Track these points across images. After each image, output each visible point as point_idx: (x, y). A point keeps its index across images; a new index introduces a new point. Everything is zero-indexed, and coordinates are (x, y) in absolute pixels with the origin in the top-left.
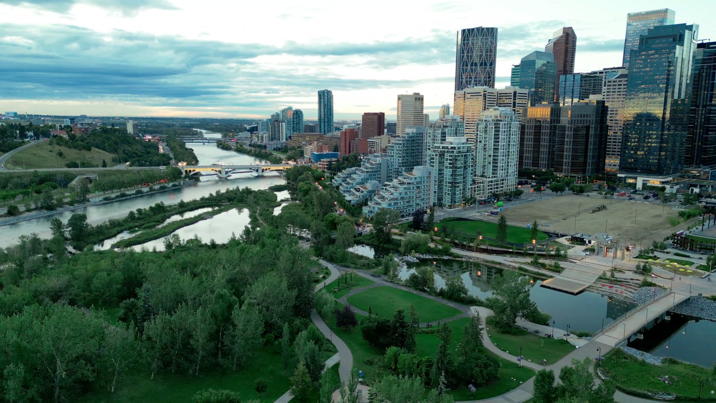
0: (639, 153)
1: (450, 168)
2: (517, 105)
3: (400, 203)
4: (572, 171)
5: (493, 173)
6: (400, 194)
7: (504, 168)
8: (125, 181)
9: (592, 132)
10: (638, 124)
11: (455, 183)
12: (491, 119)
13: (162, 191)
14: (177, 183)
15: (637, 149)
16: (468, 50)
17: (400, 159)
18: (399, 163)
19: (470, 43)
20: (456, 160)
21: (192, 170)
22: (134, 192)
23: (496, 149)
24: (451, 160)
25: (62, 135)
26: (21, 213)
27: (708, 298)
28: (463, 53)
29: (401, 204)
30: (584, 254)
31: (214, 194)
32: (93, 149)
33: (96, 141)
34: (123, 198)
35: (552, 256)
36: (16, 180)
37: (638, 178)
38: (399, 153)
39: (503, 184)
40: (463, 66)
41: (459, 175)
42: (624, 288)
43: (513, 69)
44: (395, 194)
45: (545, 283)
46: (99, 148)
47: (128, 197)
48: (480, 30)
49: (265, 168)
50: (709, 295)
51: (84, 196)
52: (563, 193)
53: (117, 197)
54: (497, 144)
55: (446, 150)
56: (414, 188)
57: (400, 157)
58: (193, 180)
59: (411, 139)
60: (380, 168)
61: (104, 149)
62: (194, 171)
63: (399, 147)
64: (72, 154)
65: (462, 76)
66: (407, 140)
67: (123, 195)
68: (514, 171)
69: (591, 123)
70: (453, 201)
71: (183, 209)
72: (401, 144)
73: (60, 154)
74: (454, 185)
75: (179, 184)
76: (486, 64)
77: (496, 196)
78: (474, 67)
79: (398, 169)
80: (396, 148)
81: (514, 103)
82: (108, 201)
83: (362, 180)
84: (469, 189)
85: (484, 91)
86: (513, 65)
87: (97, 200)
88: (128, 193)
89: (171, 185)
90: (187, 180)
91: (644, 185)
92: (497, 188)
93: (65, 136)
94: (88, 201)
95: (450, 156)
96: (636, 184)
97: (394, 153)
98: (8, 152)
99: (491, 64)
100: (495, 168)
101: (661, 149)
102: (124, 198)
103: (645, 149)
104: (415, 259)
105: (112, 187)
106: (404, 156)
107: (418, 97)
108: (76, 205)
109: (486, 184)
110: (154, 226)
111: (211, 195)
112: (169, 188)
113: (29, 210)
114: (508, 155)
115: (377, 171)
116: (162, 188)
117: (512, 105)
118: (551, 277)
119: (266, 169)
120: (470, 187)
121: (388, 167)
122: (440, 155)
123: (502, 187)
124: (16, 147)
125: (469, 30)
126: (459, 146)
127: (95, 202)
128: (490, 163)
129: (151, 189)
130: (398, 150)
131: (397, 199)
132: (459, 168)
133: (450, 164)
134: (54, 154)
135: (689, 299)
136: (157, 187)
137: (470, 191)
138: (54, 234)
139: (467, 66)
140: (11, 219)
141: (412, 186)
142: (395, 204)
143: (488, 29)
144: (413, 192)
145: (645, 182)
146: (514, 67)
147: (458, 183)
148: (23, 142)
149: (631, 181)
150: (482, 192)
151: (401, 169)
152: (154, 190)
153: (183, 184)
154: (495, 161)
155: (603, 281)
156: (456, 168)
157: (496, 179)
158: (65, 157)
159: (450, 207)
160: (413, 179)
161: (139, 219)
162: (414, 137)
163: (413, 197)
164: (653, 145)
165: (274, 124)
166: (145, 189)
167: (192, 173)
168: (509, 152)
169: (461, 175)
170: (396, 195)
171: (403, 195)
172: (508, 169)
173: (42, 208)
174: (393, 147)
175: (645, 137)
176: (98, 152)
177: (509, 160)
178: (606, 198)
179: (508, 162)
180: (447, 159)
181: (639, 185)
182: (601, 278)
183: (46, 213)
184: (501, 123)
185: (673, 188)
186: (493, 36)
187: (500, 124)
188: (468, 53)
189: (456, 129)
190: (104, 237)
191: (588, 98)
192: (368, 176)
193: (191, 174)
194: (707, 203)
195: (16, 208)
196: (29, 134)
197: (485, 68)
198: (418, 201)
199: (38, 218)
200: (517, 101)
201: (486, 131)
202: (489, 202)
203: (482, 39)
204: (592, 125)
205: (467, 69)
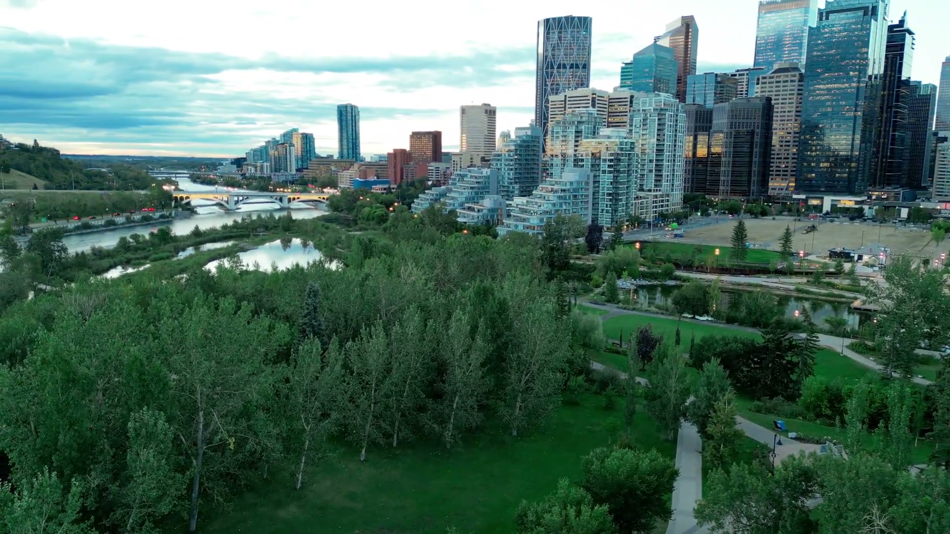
0: (821, 165)
1: (610, 172)
4: (733, 192)
5: (656, 186)
7: (669, 179)
9: (757, 139)
11: (616, 195)
13: (146, 223)
14: (166, 214)
15: (819, 160)
16: (554, 47)
18: (509, 179)
19: (556, 37)
21: (184, 196)
22: (103, 222)
23: (660, 151)
24: (611, 160)
28: (547, 51)
32: (12, 170)
34: (86, 231)
37: (824, 198)
38: (509, 165)
39: (668, 201)
40: (547, 68)
43: (622, 68)
46: (22, 171)
47: (95, 230)
48: (570, 19)
49: (292, 197)
51: (25, 225)
52: (740, 217)
53: (77, 228)
54: (661, 143)
57: (512, 169)
58: (187, 211)
59: (525, 144)
60: (488, 183)
62: (188, 197)
63: (509, 156)
66: (520, 146)
67: (86, 226)
68: (680, 184)
69: (757, 127)
70: (614, 221)
74: (614, 197)
75: (170, 214)
76: (577, 67)
77: (664, 218)
78: (562, 70)
84: (632, 205)
85: (593, 94)
86: (623, 63)
88: (93, 223)
89: (158, 215)
90: (179, 210)
91: (833, 206)
92: (662, 206)
94: (32, 232)
96: (822, 206)
97: (501, 165)
99: (584, 67)
100: (658, 179)
102: (88, 231)
103: (831, 159)
104: (629, 284)
105: (67, 213)
106: (516, 169)
107: (488, 108)
109: (650, 200)
110: (169, 258)
111: (225, 226)
112: (155, 220)
114: (674, 161)
115: (484, 188)
116: (144, 219)
118: (855, 298)
119: (294, 199)
120: (634, 202)
121: (498, 182)
122: (593, 154)
123: (667, 206)
125: (554, 19)
126: (621, 140)
129: (129, 220)
130: (507, 160)
131: (549, 213)
132: (621, 173)
133: (609, 166)
136: (137, 217)
139: (552, 68)
141: (567, 195)
142: (549, 219)
143: (580, 18)
144: (569, 204)
145: (835, 203)
147: (620, 195)
149: (815, 202)
150: (645, 211)
151: (513, 188)
152: (133, 222)
153: (176, 215)
154: (659, 168)
156: (618, 171)
157: (660, 193)
160: (568, 184)
162: (528, 142)
163: (569, 210)
164: (841, 154)
165: (277, 149)
166: (120, 220)
167: (185, 202)
168: (674, 155)
169: (624, 183)
171: (557, 207)
172: (673, 181)
174: (500, 155)
176: (20, 175)
177: (675, 168)
179: (674, 170)
180: (605, 160)
181: (827, 207)
184: (666, 114)
185: (872, 209)
186: (587, 28)
188: (554, 50)
192: (473, 194)
193: (183, 203)
197: (576, 72)
201: (645, 125)
203: (572, 32)
204: (758, 131)
205: (552, 73)
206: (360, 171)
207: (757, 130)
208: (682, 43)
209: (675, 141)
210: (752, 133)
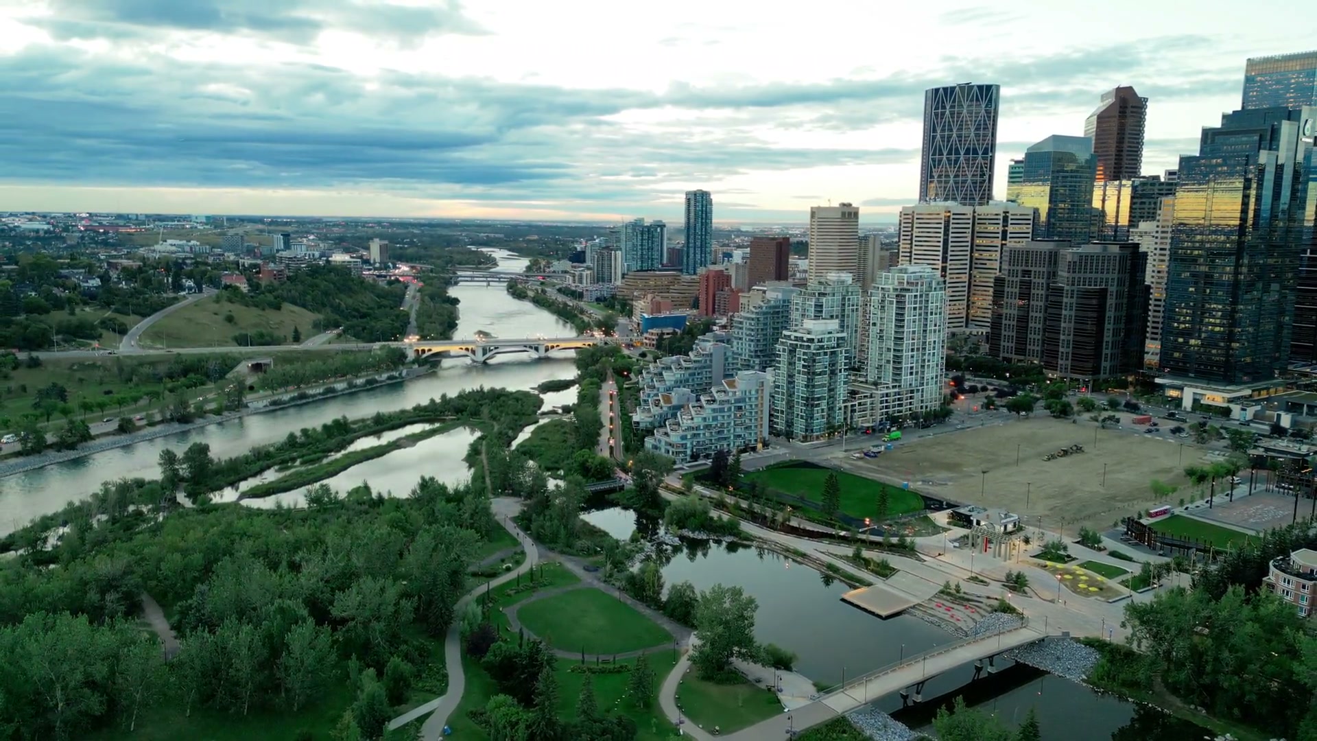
0: (1192, 342)
1: (804, 373)
2: (1009, 235)
3: (704, 434)
4: (1074, 369)
5: (894, 380)
6: (705, 419)
7: (914, 371)
8: (308, 373)
9: (1111, 301)
10: (1191, 289)
11: (813, 399)
12: (891, 287)
13: (369, 387)
14: (396, 374)
15: (1187, 334)
16: (944, 126)
17: (752, 344)
18: (750, 351)
19: (948, 112)
20: (814, 361)
21: (426, 349)
22: (321, 391)
23: (898, 340)
25: (238, 285)
26: (140, 428)
27: (1078, 640)
28: (935, 131)
29: (705, 436)
30: (951, 545)
31: (438, 400)
33: (293, 292)
34: (302, 402)
35: (893, 545)
36: (146, 370)
37: (1185, 389)
38: (750, 335)
39: (911, 398)
40: (934, 154)
41: (820, 386)
42: (968, 612)
43: (1011, 167)
44: (695, 420)
45: (851, 595)
46: (295, 304)
47: (311, 400)
48: (967, 88)
49: (550, 345)
50: (1082, 636)
51: (240, 400)
52: (1031, 414)
53: (293, 399)
54: (901, 330)
55: (799, 343)
56: (730, 409)
57: (753, 341)
58: (428, 366)
59: (772, 311)
60: (711, 361)
61: (304, 306)
62: (430, 350)
63: (750, 324)
64: (249, 318)
65: (931, 172)
66: (765, 313)
67: (303, 396)
68: (937, 376)
69: (1109, 284)
70: (809, 429)
71: (379, 427)
72: (753, 319)
73: (230, 319)
74: (810, 402)
75: (400, 374)
76: (975, 152)
77: (894, 421)
78: (953, 157)
79: (749, 360)
80: (746, 325)
81: (1004, 233)
82: (277, 408)
83: (676, 382)
84: (840, 409)
85: (947, 212)
86: (1012, 160)
87: (261, 404)
88: (311, 392)
89: (385, 376)
90: (416, 366)
91: (1196, 401)
92: (900, 405)
93: (244, 287)
94: (246, 406)
95: (804, 354)
96: (1182, 399)
97: (742, 333)
98: (149, 315)
99: (986, 152)
100: (897, 372)
101: (1231, 337)
102: (304, 401)
103: (1203, 335)
104: (677, 539)
105: (284, 382)
106: (758, 341)
107: (847, 210)
108: (226, 413)
109: (877, 399)
110: (320, 459)
111: (432, 401)
112: (381, 382)
113: (152, 424)
114: (924, 349)
115: (704, 367)
116: (369, 382)
117: (1000, 235)
118: (869, 584)
119: (553, 347)
120: (843, 405)
121: (726, 359)
122: (790, 351)
123: (911, 403)
124: (163, 307)
125: (945, 89)
126: (820, 337)
127: (256, 409)
128: (888, 362)
129: (351, 386)
130: (749, 329)
131: (698, 428)
132: (820, 374)
133: (804, 367)
134: (220, 318)
135: (1043, 640)
136: (360, 381)
137: (842, 411)
138: (164, 472)
139: (941, 154)
140: (124, 439)
141: (726, 407)
142: (695, 435)
143: (980, 87)
144: (729, 416)
145: (1198, 397)
146: (1013, 163)
147: (819, 399)
148: (176, 299)
149: (1173, 393)
150: (868, 412)
151: (754, 362)
152: (356, 386)
153: (408, 374)
154: (897, 360)
155: (945, 597)
156: (814, 374)
157: (897, 390)
158: (236, 323)
159: (805, 439)
160: (730, 394)
161: (302, 445)
162: (778, 307)
163: (729, 424)
164: (1217, 329)
165: (602, 255)
166: (340, 386)
167: (427, 354)
168: (924, 343)
169: (823, 385)
170: (698, 421)
171: (710, 422)
172: (923, 373)
173: (172, 420)
174: (741, 323)
175: (1203, 313)
176: (292, 312)
177: (926, 357)
178: (1103, 427)
179: (924, 361)
180: (799, 359)
181: (1187, 403)
182: (942, 592)
183: (176, 427)
184: (907, 294)
185: (1245, 410)
186: (990, 100)
187: (905, 296)
188: (943, 130)
189: (844, 299)
190: (237, 477)
191: (1137, 227)
193: (424, 356)
194: (1267, 450)
195: (130, 421)
196: (187, 284)
197: (975, 159)
198: (739, 431)
199: (165, 436)
200: (1010, 229)
201: (883, 307)
202: (881, 431)
203: (969, 106)
204: (1113, 289)
205: (940, 161)
206: (652, 303)
207: (1110, 289)
208: (1114, 125)
209: (926, 325)
210: (1103, 294)
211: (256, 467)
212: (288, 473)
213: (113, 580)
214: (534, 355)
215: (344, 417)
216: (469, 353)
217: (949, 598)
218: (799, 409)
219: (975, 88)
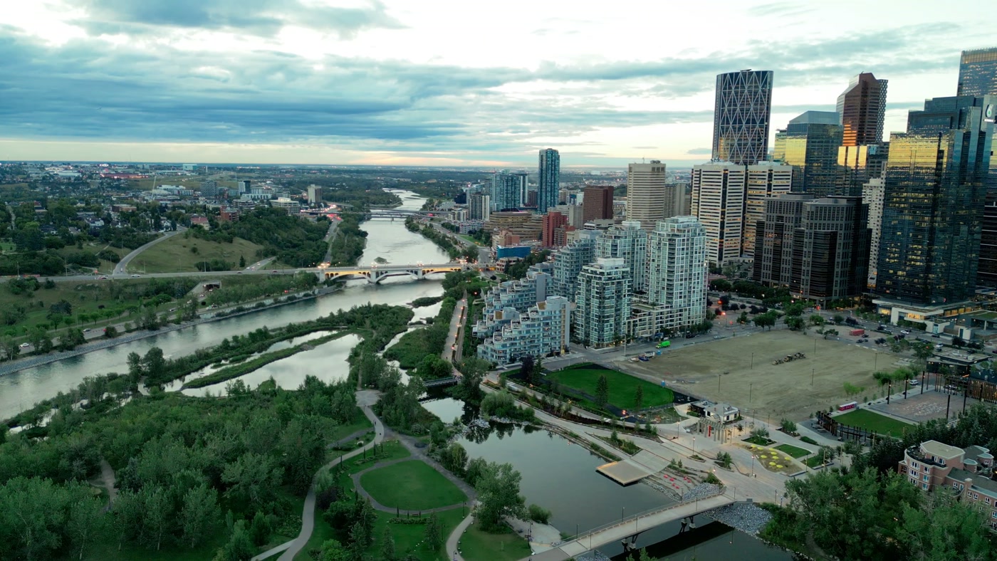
0: (900, 273)
1: (597, 298)
2: (773, 188)
3: (520, 343)
4: (812, 292)
5: (668, 302)
6: (520, 332)
7: (683, 295)
8: (244, 293)
9: (840, 241)
10: (898, 233)
11: (604, 317)
12: (665, 233)
13: (290, 302)
14: (311, 292)
15: (897, 267)
16: (730, 102)
17: (568, 273)
18: (566, 278)
19: (733, 92)
20: (604, 289)
21: (334, 273)
22: (254, 305)
23: (671, 272)
24: (597, 288)
25: (202, 224)
26: (120, 334)
27: (758, 505)
28: (723, 106)
29: (520, 345)
30: (685, 431)
31: (336, 313)
32: (238, 240)
33: (242, 229)
34: (240, 314)
35: (642, 430)
36: (128, 290)
37: (893, 308)
38: (566, 266)
39: (680, 315)
40: (723, 123)
41: (608, 307)
42: (686, 482)
43: (777, 135)
44: (513, 333)
45: (605, 467)
46: (243, 238)
47: (246, 312)
48: (747, 74)
49: (426, 270)
50: (760, 501)
51: (194, 313)
52: (772, 328)
53: (233, 312)
54: (672, 265)
55: (593, 275)
56: (539, 325)
57: (568, 270)
58: (335, 286)
60: (535, 286)
61: (250, 239)
62: (337, 274)
63: (566, 258)
64: (209, 249)
65: (721, 136)
66: (577, 250)
67: (240, 310)
68: (700, 299)
69: (839, 228)
70: (600, 339)
71: (291, 334)
72: (568, 255)
73: (194, 250)
74: (602, 319)
75: (313, 293)
76: (754, 122)
77: (666, 332)
78: (737, 126)
79: (566, 285)
80: (564, 258)
81: (770, 186)
82: (221, 319)
83: (508, 301)
84: (625, 324)
85: (725, 170)
86: (778, 130)
87: (209, 316)
88: (246, 306)
89: (302, 294)
90: (326, 286)
91: (901, 318)
92: (672, 321)
93: (206, 227)
94: (199, 317)
95: (597, 283)
96: (890, 316)
97: (561, 265)
98: (136, 248)
99: (762, 122)
100: (670, 296)
101: (928, 270)
102: (241, 313)
103: (907, 268)
104: (487, 423)
105: (227, 299)
106: (572, 270)
107: (656, 166)
108: (183, 323)
109: (654, 317)
110: (244, 359)
111: (332, 314)
112: (299, 298)
113: (129, 331)
114: (690, 279)
115: (530, 291)
116: (290, 299)
117: (766, 188)
118: (619, 460)
119: (428, 271)
120: (627, 321)
121: (547, 284)
122: (587, 281)
123: (680, 319)
124: (147, 242)
125: (731, 74)
126: (608, 271)
127: (205, 319)
128: (663, 288)
129: (276, 301)
130: (565, 262)
131: (515, 339)
132: (609, 299)
133: (597, 293)
134: (187, 250)
135: (733, 504)
136: (283, 298)
137: (626, 326)
138: (131, 369)
139: (728, 123)
140: (109, 342)
141: (536, 323)
142: (512, 344)
144: (539, 330)
145: (902, 315)
146: (779, 132)
147: (608, 317)
148: (156, 236)
149: (885, 312)
150: (647, 326)
152: (280, 302)
153: (319, 292)
154: (670, 287)
155: (672, 470)
156: (604, 298)
157: (669, 309)
158: (198, 254)
159: (598, 346)
160: (540, 314)
161: (233, 348)
162: (587, 245)
163: (539, 335)
164: (918, 264)
165: (475, 198)
166: (268, 302)
167: (335, 277)
168: (690, 275)
169: (612, 307)
170: (515, 333)
171: (524, 334)
172: (690, 296)
173: (144, 328)
174: (560, 257)
175: (907, 252)
176: (241, 244)
177: (692, 285)
178: (825, 338)
179: (690, 287)
180: (594, 287)
181: (894, 320)
182: (669, 466)
183: (147, 333)
185: (937, 325)
186: (766, 83)
187: (675, 240)
188: (730, 105)
189: (633, 241)
191: (869, 182)
192: (517, 297)
193: (333, 278)
194: (942, 358)
195: (113, 329)
196: (165, 224)
197: (754, 127)
198: (547, 340)
200: (774, 182)
201: (659, 248)
202: (657, 340)
203: (749, 87)
204: (841, 232)
205: (728, 128)
206: (506, 238)
207: (839, 232)
208: (858, 102)
209: (691, 261)
210: (834, 236)
211: (196, 365)
212: (219, 369)
213: (80, 451)
214: (415, 277)
215: (265, 327)
216: (366, 276)
217: (674, 471)
218: (594, 324)
219: (754, 73)
